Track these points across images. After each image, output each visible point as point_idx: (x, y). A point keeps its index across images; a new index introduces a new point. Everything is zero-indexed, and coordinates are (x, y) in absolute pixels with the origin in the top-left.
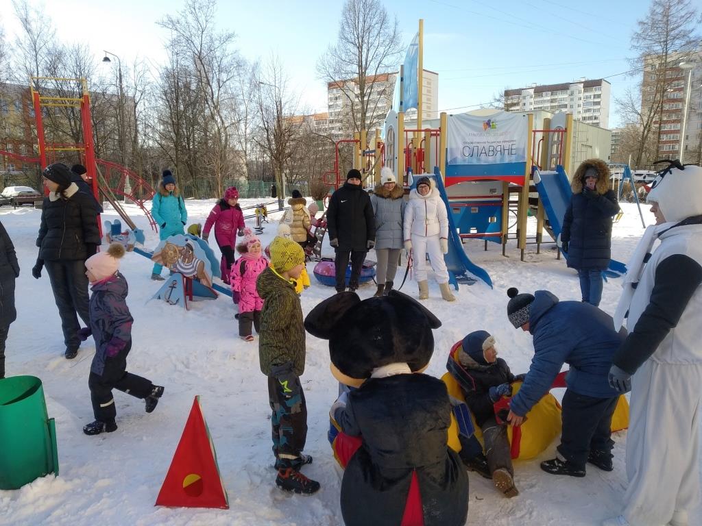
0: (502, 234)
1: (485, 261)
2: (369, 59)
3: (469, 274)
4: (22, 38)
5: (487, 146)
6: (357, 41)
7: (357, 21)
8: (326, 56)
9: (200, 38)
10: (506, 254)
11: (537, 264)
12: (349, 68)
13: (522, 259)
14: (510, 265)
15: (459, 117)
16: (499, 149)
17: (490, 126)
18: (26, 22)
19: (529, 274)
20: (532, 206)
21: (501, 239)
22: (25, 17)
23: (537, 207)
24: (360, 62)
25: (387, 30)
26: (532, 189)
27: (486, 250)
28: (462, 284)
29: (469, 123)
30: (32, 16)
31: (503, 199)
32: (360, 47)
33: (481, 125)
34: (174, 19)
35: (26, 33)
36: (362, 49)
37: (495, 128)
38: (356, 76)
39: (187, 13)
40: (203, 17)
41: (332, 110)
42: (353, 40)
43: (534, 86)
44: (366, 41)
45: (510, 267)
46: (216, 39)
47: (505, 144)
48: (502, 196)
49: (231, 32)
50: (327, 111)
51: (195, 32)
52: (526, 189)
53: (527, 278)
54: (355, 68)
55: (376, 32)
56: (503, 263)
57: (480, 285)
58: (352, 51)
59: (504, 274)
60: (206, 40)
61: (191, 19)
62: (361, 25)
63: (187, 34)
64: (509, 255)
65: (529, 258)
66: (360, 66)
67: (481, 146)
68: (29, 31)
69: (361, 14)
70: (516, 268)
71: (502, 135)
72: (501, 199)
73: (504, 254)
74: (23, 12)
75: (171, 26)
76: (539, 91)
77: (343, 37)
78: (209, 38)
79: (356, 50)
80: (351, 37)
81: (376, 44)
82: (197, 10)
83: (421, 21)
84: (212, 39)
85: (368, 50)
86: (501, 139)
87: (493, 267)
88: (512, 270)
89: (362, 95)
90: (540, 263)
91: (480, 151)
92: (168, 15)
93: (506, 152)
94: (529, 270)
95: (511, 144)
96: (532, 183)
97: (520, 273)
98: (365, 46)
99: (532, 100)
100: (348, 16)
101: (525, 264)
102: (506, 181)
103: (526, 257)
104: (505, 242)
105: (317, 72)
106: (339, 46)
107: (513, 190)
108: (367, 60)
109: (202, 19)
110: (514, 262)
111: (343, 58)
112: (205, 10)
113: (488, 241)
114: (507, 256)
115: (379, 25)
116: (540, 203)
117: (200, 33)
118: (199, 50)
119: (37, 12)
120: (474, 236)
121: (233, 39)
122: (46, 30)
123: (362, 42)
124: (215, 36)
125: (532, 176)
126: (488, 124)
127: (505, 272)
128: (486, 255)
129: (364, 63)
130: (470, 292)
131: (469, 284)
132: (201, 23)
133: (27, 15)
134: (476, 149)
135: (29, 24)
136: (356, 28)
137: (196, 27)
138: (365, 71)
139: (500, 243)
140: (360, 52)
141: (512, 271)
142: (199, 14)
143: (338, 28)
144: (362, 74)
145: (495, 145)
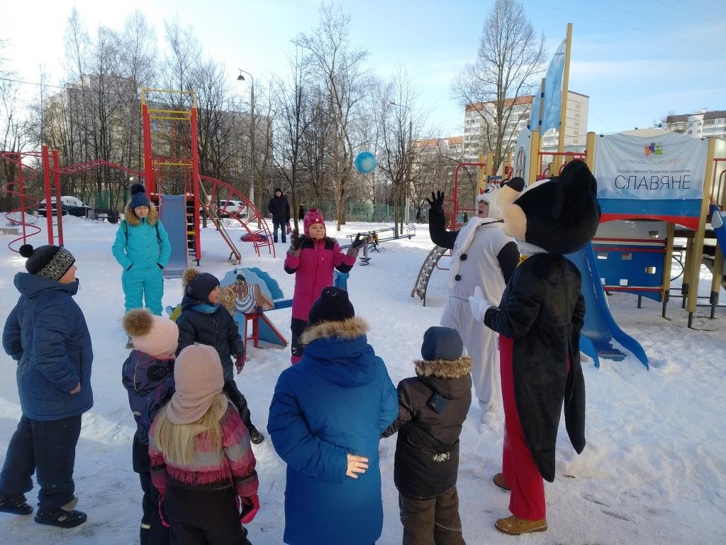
0: (662, 290)
1: (638, 323)
2: (511, 78)
3: (615, 344)
4: (171, 60)
5: (648, 176)
6: (498, 59)
7: (499, 38)
8: (462, 74)
9: (333, 56)
10: (666, 316)
11: (711, 334)
12: (487, 88)
13: (689, 326)
14: (672, 332)
15: (612, 138)
16: (665, 180)
17: (653, 151)
18: (175, 43)
19: (701, 351)
20: (706, 256)
21: (662, 296)
22: (175, 39)
23: (713, 258)
24: (500, 80)
25: (532, 47)
26: (709, 234)
27: (639, 306)
28: (605, 358)
29: (627, 146)
30: (182, 37)
31: (666, 244)
32: (501, 66)
33: (643, 151)
34: (308, 37)
35: (175, 54)
36: (502, 68)
37: (661, 153)
38: (495, 97)
39: (321, 31)
40: (338, 34)
41: (468, 134)
42: (494, 58)
43: (704, 111)
44: (508, 59)
45: (672, 335)
46: (348, 58)
47: (674, 175)
48: (666, 241)
49: (363, 50)
50: (463, 135)
51: (328, 51)
52: (700, 233)
53: (698, 356)
54: (494, 87)
55: (520, 50)
56: (663, 330)
57: (630, 363)
58: (492, 69)
59: (665, 347)
60: (338, 58)
61: (324, 37)
62: (503, 41)
63: (320, 53)
64: (671, 317)
65: (700, 324)
66: (499, 86)
67: (639, 176)
68: (177, 52)
69: (504, 30)
70: (682, 338)
71: (670, 161)
72: (662, 245)
73: (664, 316)
74: (173, 34)
75: (304, 45)
76: (710, 117)
77: (482, 54)
78: (341, 56)
79: (496, 69)
80: (492, 55)
81: (519, 61)
82: (332, 28)
83: (570, 26)
84: (344, 57)
85: (510, 69)
86: (668, 167)
87: (649, 334)
88: (676, 341)
89: (500, 117)
90: (717, 333)
91: (638, 183)
92: (302, 33)
93: (676, 185)
94: (701, 343)
95: (683, 174)
96: (709, 227)
97: (688, 347)
98: (506, 64)
99: (701, 128)
100: (489, 33)
101: (694, 333)
102: (671, 221)
103: (695, 323)
104: (666, 300)
105: (452, 92)
106: (477, 64)
107: (680, 234)
108: (507, 79)
109: (336, 38)
110: (678, 327)
111: (482, 77)
112: (339, 27)
113: (642, 297)
114: (667, 319)
115: (524, 42)
116: (718, 252)
117: (333, 51)
118: (331, 67)
119: (186, 34)
120: (623, 289)
121: (365, 57)
122: (192, 51)
123: (504, 60)
124: (348, 55)
125: (709, 219)
126: (652, 148)
127: (666, 343)
128: (639, 315)
129: (504, 82)
130: (616, 371)
131: (615, 360)
132: (335, 41)
133: (177, 37)
134: (632, 179)
135: (178, 45)
136: (498, 45)
137: (330, 46)
138: (505, 91)
139: (660, 301)
140: (501, 71)
141: (676, 343)
142: (333, 32)
143: (479, 46)
144: (501, 94)
145: (660, 175)
